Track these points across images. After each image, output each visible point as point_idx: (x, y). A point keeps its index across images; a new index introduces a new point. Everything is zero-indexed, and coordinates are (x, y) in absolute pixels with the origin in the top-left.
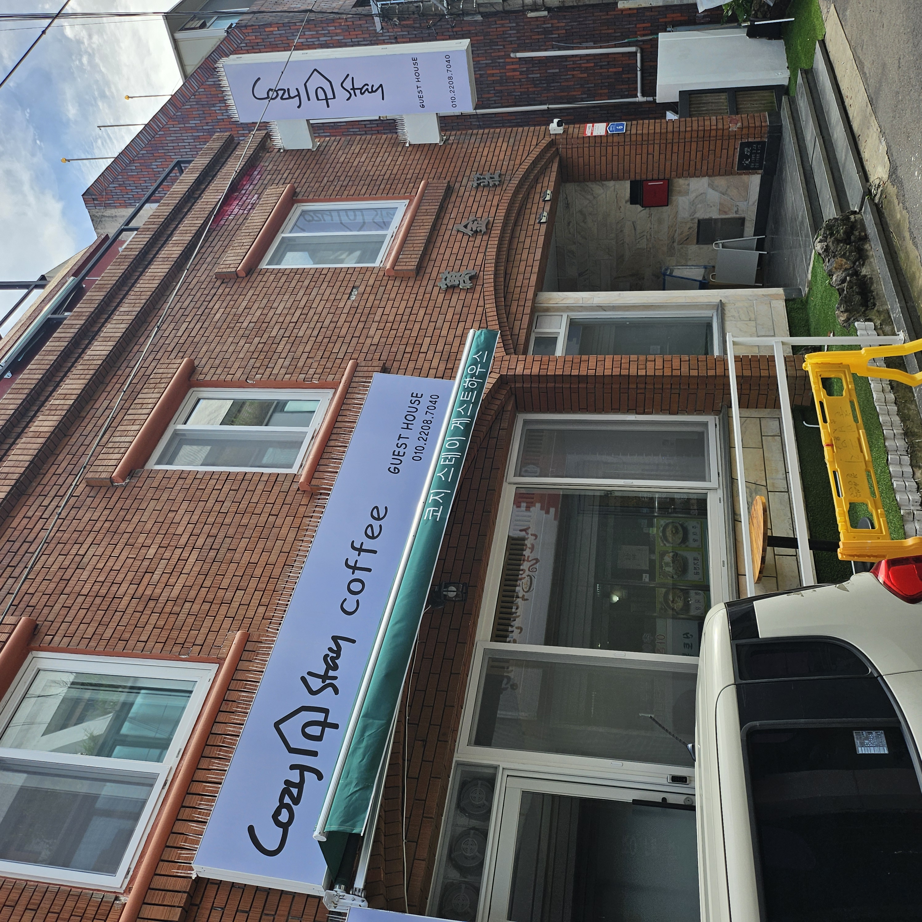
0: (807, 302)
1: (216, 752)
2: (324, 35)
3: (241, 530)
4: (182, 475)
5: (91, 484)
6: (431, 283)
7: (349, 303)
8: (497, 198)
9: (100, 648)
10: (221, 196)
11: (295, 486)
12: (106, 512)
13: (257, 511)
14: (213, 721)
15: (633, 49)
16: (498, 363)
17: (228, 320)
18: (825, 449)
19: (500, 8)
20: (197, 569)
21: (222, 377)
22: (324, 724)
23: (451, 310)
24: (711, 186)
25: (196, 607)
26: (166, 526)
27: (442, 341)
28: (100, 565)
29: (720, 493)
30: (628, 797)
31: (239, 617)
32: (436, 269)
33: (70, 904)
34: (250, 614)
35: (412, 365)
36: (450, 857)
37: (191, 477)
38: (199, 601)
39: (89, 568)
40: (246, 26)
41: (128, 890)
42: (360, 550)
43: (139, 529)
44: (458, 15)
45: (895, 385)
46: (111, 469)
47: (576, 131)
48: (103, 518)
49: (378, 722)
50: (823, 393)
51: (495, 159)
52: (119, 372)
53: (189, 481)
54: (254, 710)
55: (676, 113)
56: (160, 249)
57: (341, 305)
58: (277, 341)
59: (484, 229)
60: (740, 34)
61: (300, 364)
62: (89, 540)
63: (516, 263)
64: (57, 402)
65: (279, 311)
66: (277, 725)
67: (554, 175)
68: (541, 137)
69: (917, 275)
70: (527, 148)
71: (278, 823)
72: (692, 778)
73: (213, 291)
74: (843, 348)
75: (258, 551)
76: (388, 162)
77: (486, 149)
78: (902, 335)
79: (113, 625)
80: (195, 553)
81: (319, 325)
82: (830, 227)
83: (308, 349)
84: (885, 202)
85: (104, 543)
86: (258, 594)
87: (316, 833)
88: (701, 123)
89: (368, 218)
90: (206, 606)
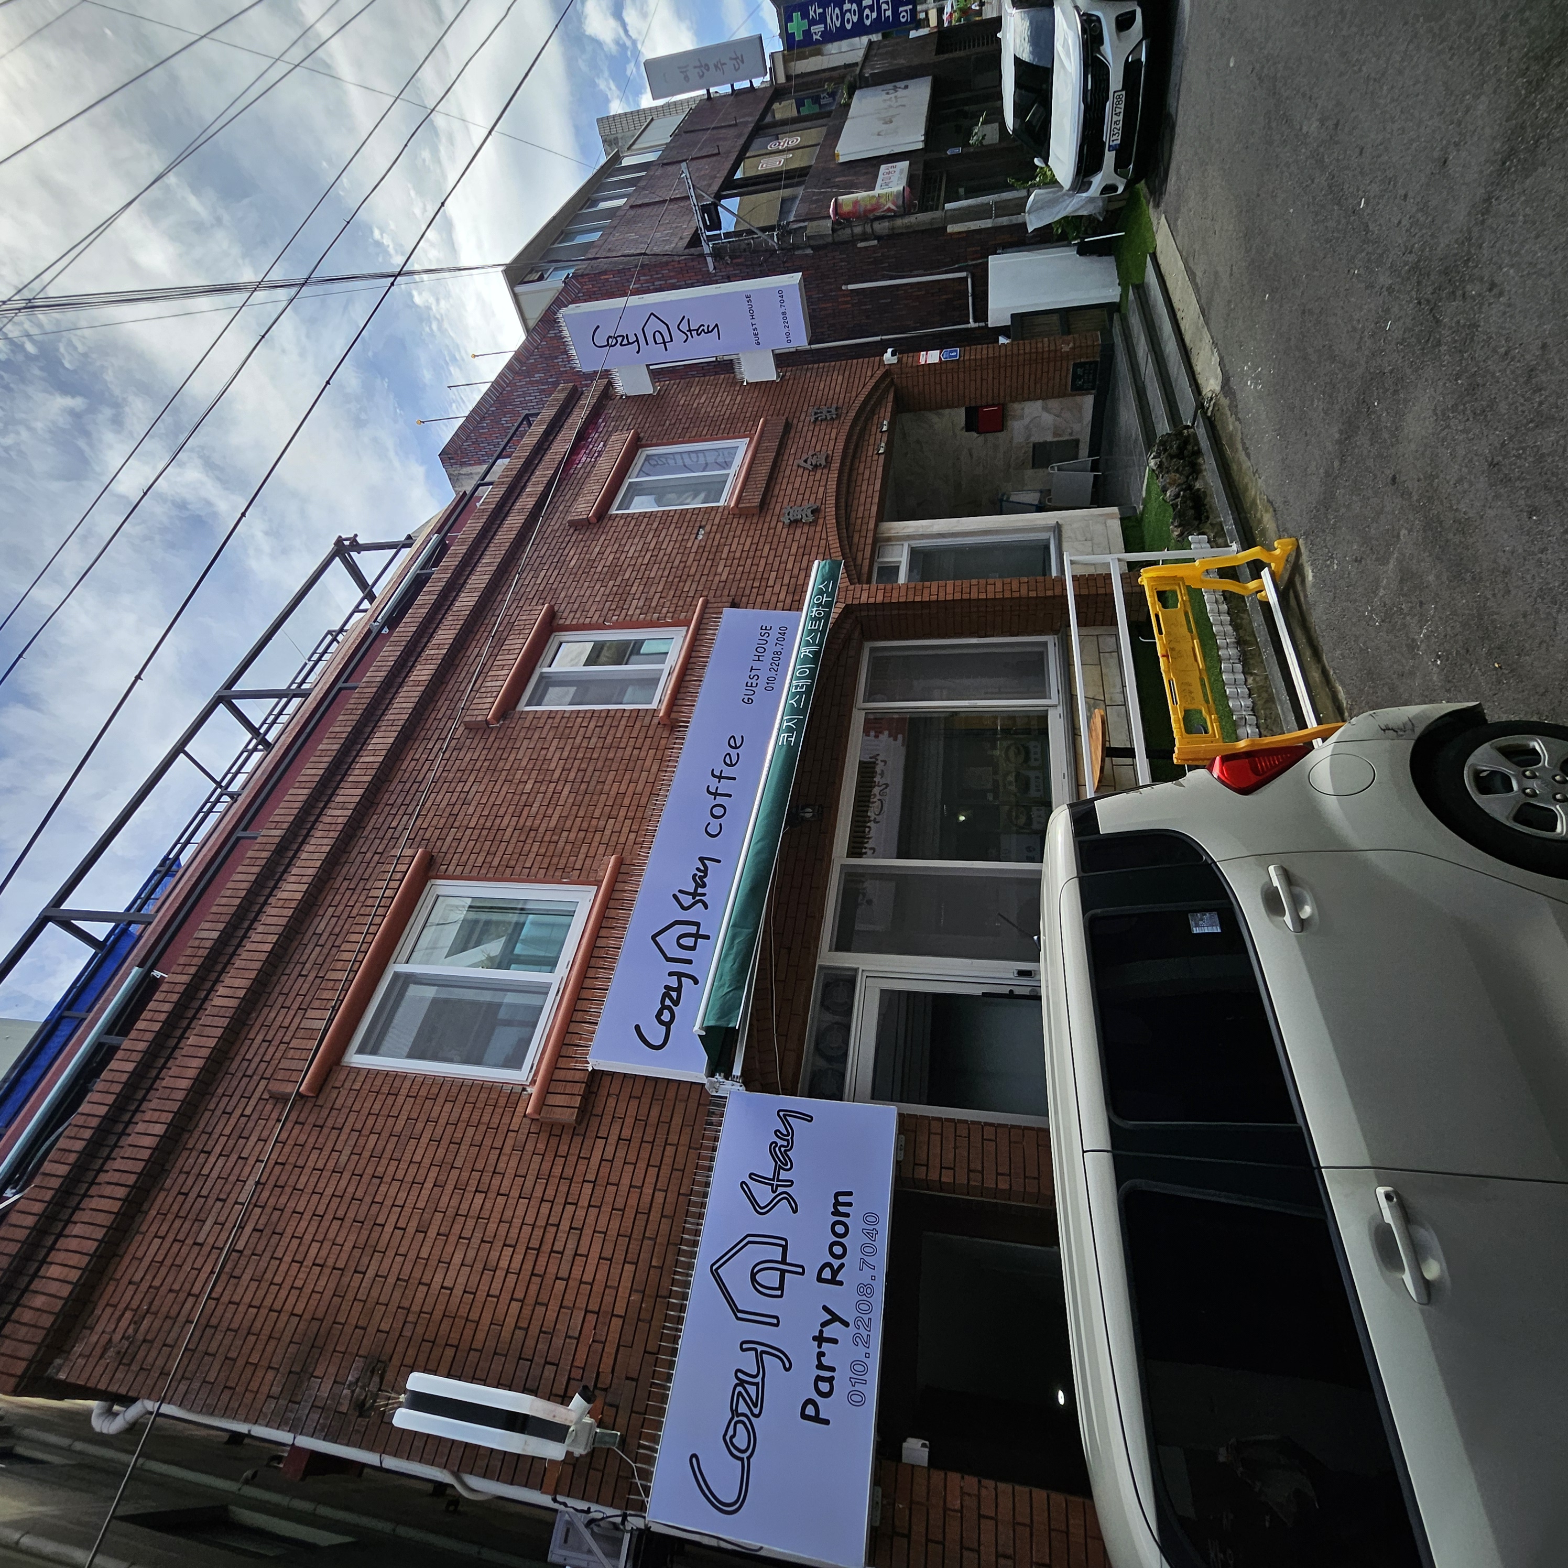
0: (1142, 519)
1: (601, 963)
2: (659, 279)
3: (608, 763)
4: (551, 715)
5: (469, 727)
6: (775, 518)
7: (697, 542)
8: (835, 431)
9: (490, 875)
10: (568, 446)
11: (656, 721)
12: (485, 752)
13: (622, 745)
14: (596, 935)
15: (964, 274)
16: (843, 594)
17: (584, 565)
18: (1161, 660)
19: (830, 240)
20: (571, 800)
21: (581, 621)
22: (697, 936)
23: (795, 545)
24: (1045, 409)
25: (572, 836)
26: (539, 763)
27: (788, 574)
28: (484, 801)
29: (1060, 709)
30: (978, 991)
31: (612, 843)
32: (779, 505)
33: (483, 1095)
34: (622, 840)
35: (760, 598)
36: (817, 1049)
37: (559, 716)
38: (575, 829)
39: (474, 803)
40: (582, 276)
41: (533, 1082)
42: (720, 778)
43: (515, 766)
44: (789, 250)
45: (1228, 595)
46: (485, 712)
47: (910, 359)
48: (482, 758)
49: (746, 931)
50: (1158, 606)
51: (831, 392)
52: (486, 621)
53: (557, 720)
54: (632, 925)
55: (1008, 337)
56: (514, 502)
57: (689, 545)
58: (630, 583)
59: (823, 463)
60: (1072, 252)
61: (653, 604)
62: (472, 778)
63: (857, 495)
64: (432, 652)
65: (630, 555)
66: (654, 938)
67: (890, 405)
68: (876, 368)
69: (1250, 486)
70: (862, 380)
71: (661, 1022)
72: (1038, 972)
73: (567, 539)
74: (1177, 561)
75: (625, 782)
76: (727, 402)
77: (822, 384)
78: (1234, 546)
79: (500, 854)
80: (568, 786)
81: (669, 565)
82: (1163, 443)
83: (660, 589)
84: (1218, 415)
85: (486, 780)
86: (628, 822)
87: (696, 1028)
88: (1033, 345)
89: (711, 458)
90: (582, 834)
